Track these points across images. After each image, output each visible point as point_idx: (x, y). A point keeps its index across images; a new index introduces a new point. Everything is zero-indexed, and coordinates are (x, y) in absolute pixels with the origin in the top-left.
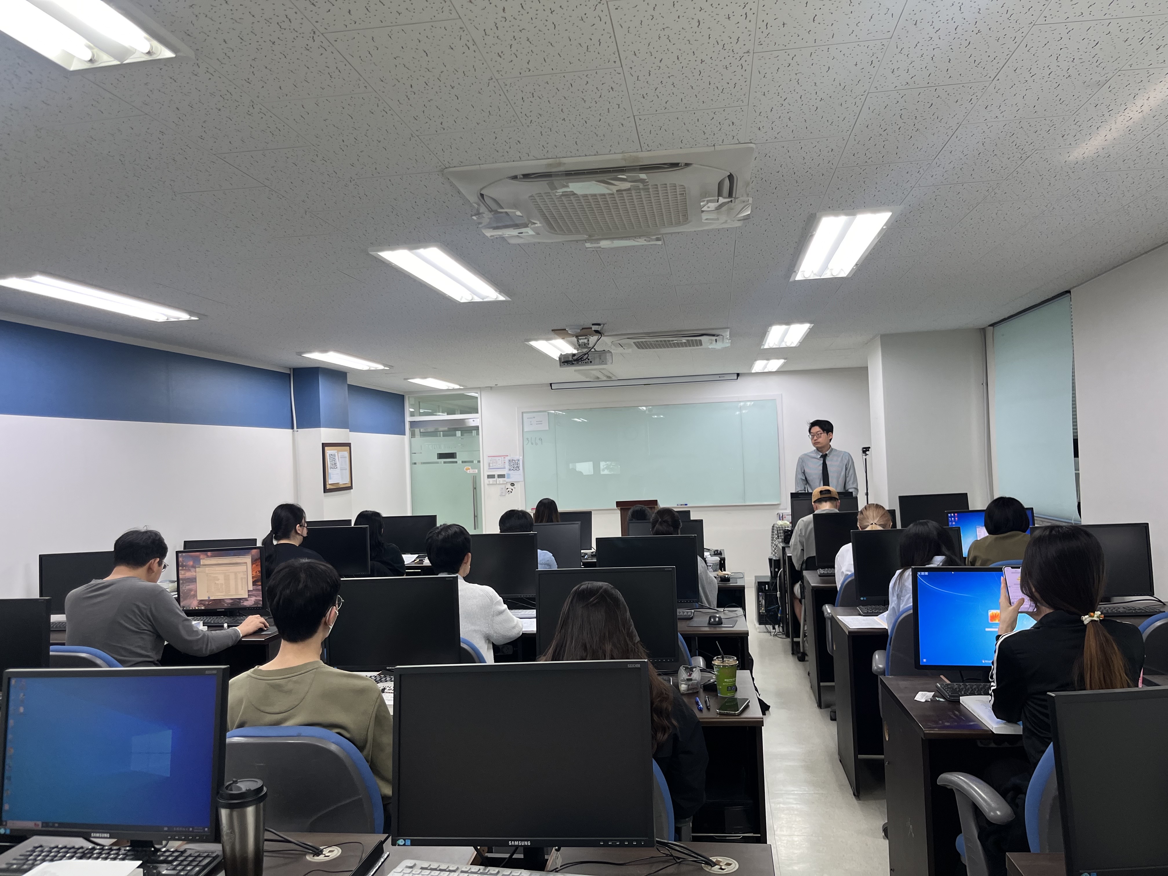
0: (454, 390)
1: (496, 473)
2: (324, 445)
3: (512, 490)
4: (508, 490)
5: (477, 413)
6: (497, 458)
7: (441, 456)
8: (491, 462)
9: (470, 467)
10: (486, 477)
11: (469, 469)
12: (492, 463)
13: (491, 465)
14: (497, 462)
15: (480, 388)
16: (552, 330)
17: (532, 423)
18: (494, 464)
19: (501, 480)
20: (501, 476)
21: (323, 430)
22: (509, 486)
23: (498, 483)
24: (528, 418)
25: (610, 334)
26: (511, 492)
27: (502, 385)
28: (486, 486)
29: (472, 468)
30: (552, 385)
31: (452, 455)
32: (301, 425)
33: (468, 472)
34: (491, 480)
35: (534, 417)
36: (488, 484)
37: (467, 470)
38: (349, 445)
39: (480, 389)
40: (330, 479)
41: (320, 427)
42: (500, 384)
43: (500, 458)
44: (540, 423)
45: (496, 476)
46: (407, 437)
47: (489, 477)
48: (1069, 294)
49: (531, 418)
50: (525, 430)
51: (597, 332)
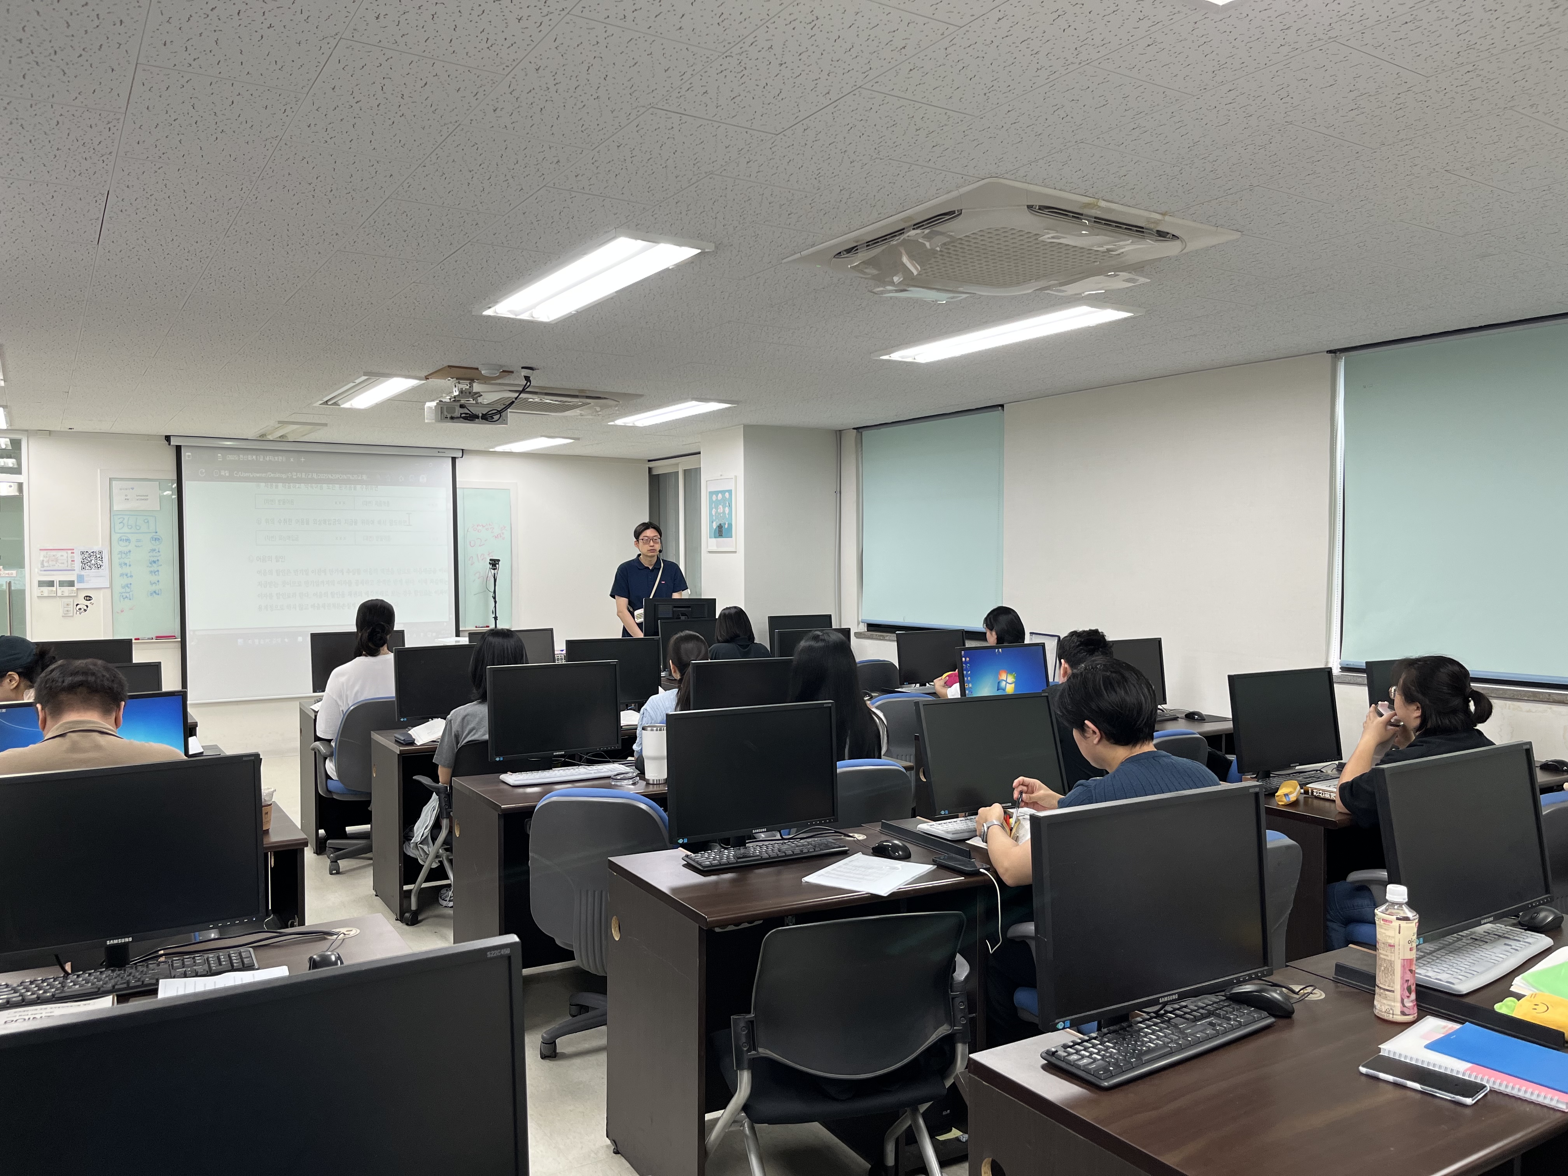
1: (57, 578)
3: (87, 606)
4: (79, 607)
5: (20, 473)
6: (60, 553)
8: (45, 559)
10: (36, 584)
12: (48, 561)
13: (46, 564)
14: (57, 560)
15: (27, 431)
17: (126, 498)
18: (54, 563)
19: (67, 590)
20: (66, 584)
22: (81, 600)
23: (59, 594)
24: (121, 489)
26: (85, 610)
27: (80, 430)
28: (36, 599)
30: (172, 438)
34: (46, 590)
35: (133, 489)
36: (40, 597)
39: (29, 433)
42: (78, 428)
43: (64, 553)
44: (144, 498)
45: (56, 584)
47: (41, 584)
48: (1000, 408)
49: (126, 489)
50: (115, 508)
51: (527, 378)
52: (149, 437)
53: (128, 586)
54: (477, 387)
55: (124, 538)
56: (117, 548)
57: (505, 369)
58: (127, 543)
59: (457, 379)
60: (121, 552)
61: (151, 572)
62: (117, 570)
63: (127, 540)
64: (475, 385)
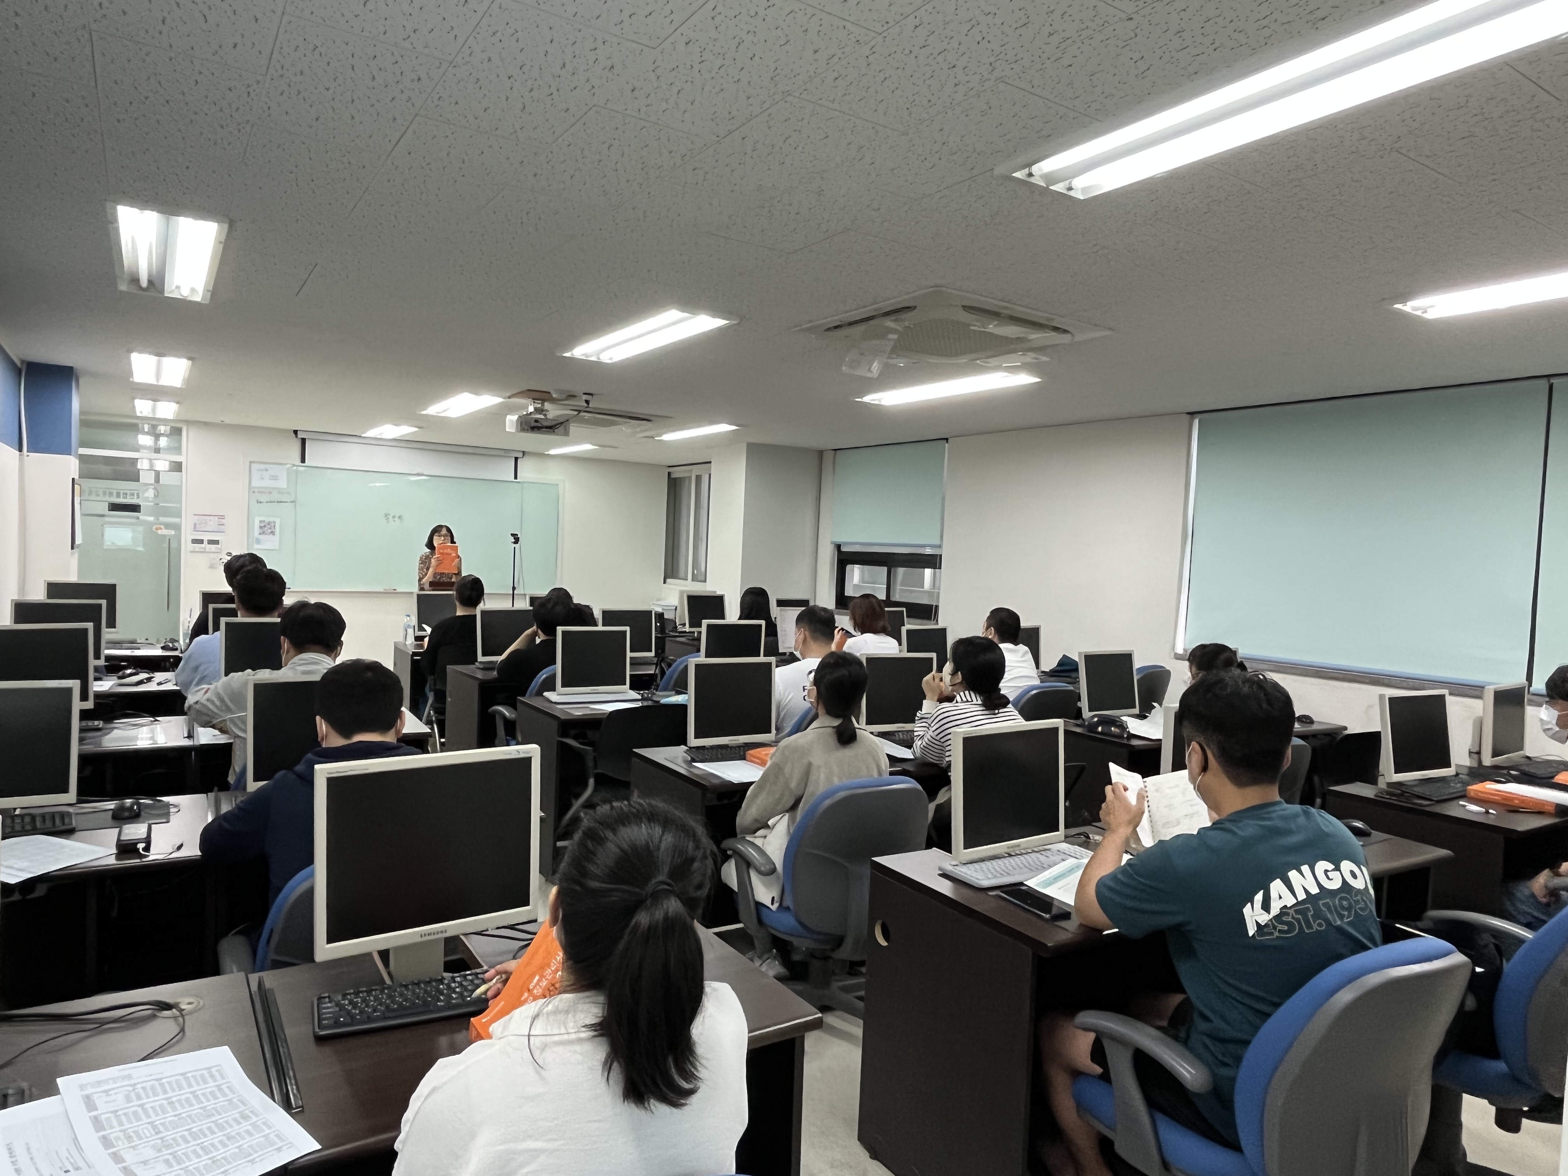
1: (206, 537)
2: (73, 482)
6: (208, 518)
7: (115, 507)
8: (197, 523)
9: (163, 527)
10: (190, 541)
11: (161, 529)
12: (200, 524)
13: (198, 526)
14: (206, 523)
15: (188, 421)
17: (262, 477)
18: (204, 525)
19: (213, 547)
20: (216, 542)
23: (207, 550)
24: (258, 470)
27: (230, 423)
28: (189, 553)
29: (166, 528)
30: (299, 432)
31: (133, 508)
32: (33, 449)
33: (160, 532)
34: (195, 547)
35: (267, 470)
36: (191, 552)
37: (157, 529)
39: (188, 423)
41: (69, 454)
42: (228, 421)
43: (212, 518)
44: (275, 478)
45: (206, 542)
47: (195, 541)
48: (945, 441)
49: (262, 471)
50: (254, 484)
51: (587, 402)
52: (281, 431)
54: (547, 405)
57: (571, 394)
59: (533, 399)
64: (546, 404)
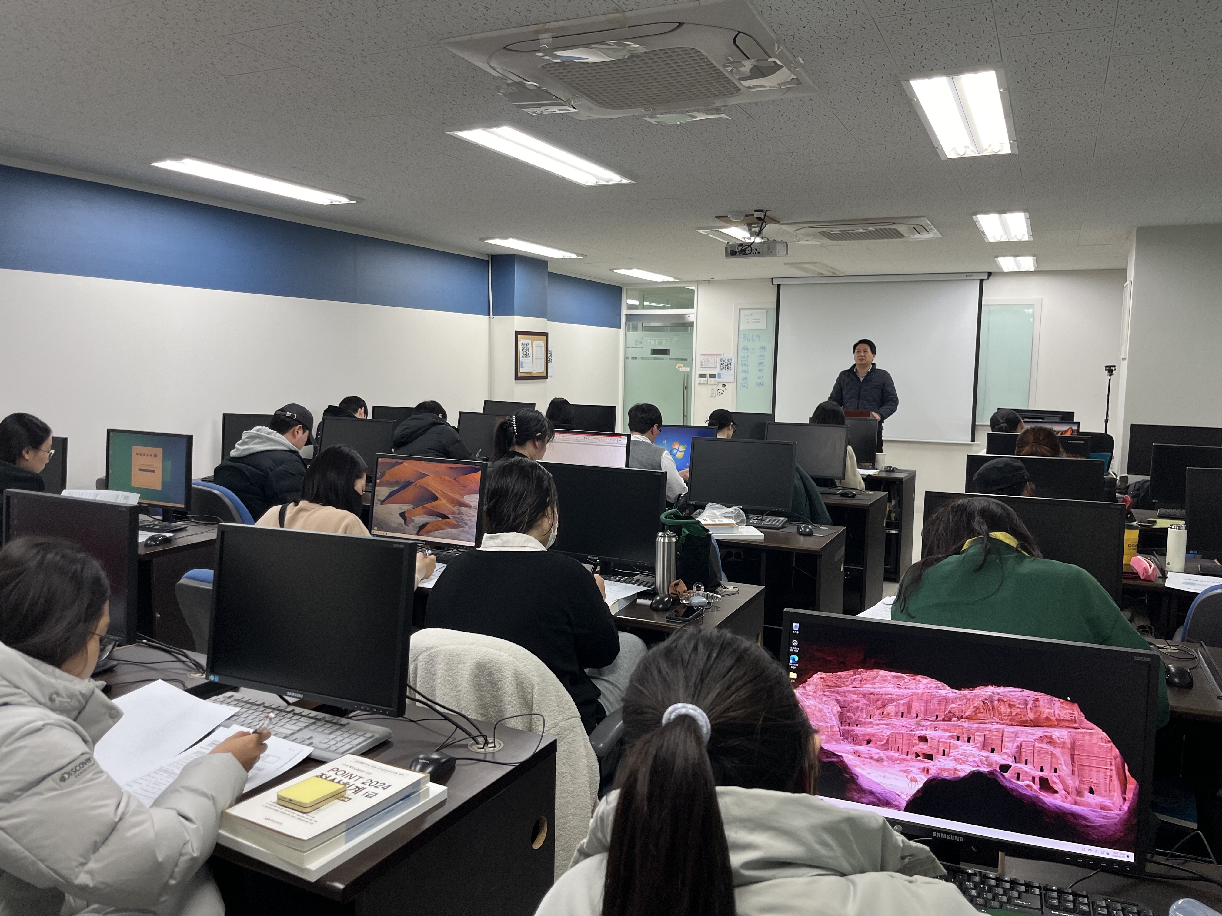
0: (669, 282)
1: (708, 372)
2: (517, 333)
3: (723, 391)
4: (719, 391)
5: (693, 308)
6: (710, 357)
7: (655, 352)
8: (704, 361)
9: (682, 365)
10: (697, 376)
11: (681, 367)
13: (703, 364)
14: (709, 361)
15: (694, 280)
16: (716, 217)
17: (748, 321)
18: (706, 363)
19: (712, 380)
20: (712, 376)
21: (515, 317)
22: (720, 387)
23: (709, 383)
24: (745, 316)
25: (786, 222)
26: (722, 394)
27: (718, 279)
28: (697, 385)
29: (684, 367)
30: (773, 280)
31: (665, 352)
32: (497, 312)
33: (680, 370)
34: (702, 379)
35: (752, 315)
36: (699, 384)
37: (678, 367)
38: (546, 334)
39: (698, 283)
40: (522, 367)
41: (513, 315)
43: (712, 357)
44: (757, 321)
45: (708, 376)
46: (622, 331)
47: (702, 376)
49: (748, 315)
50: (741, 328)
52: (763, 280)
53: (746, 379)
55: (745, 347)
56: (741, 354)
58: (746, 351)
60: (743, 357)
61: (759, 370)
62: (740, 369)
63: (747, 349)
